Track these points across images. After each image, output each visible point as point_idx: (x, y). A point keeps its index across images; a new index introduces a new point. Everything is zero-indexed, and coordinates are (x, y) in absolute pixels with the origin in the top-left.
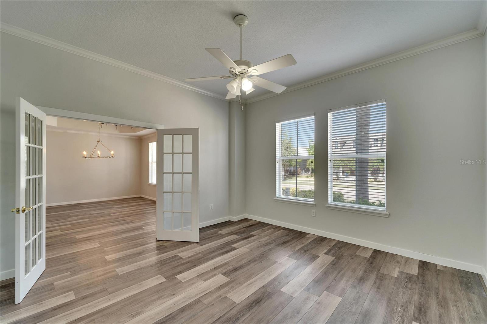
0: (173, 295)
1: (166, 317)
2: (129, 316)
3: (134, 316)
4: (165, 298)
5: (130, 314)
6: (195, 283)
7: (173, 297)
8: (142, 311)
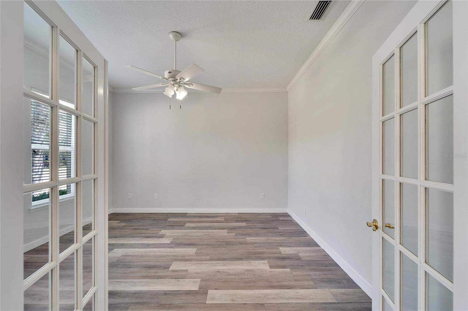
0: (219, 272)
1: (235, 261)
2: (254, 272)
3: (251, 270)
4: (226, 273)
5: (253, 274)
6: (195, 273)
7: (221, 270)
8: (246, 271)
